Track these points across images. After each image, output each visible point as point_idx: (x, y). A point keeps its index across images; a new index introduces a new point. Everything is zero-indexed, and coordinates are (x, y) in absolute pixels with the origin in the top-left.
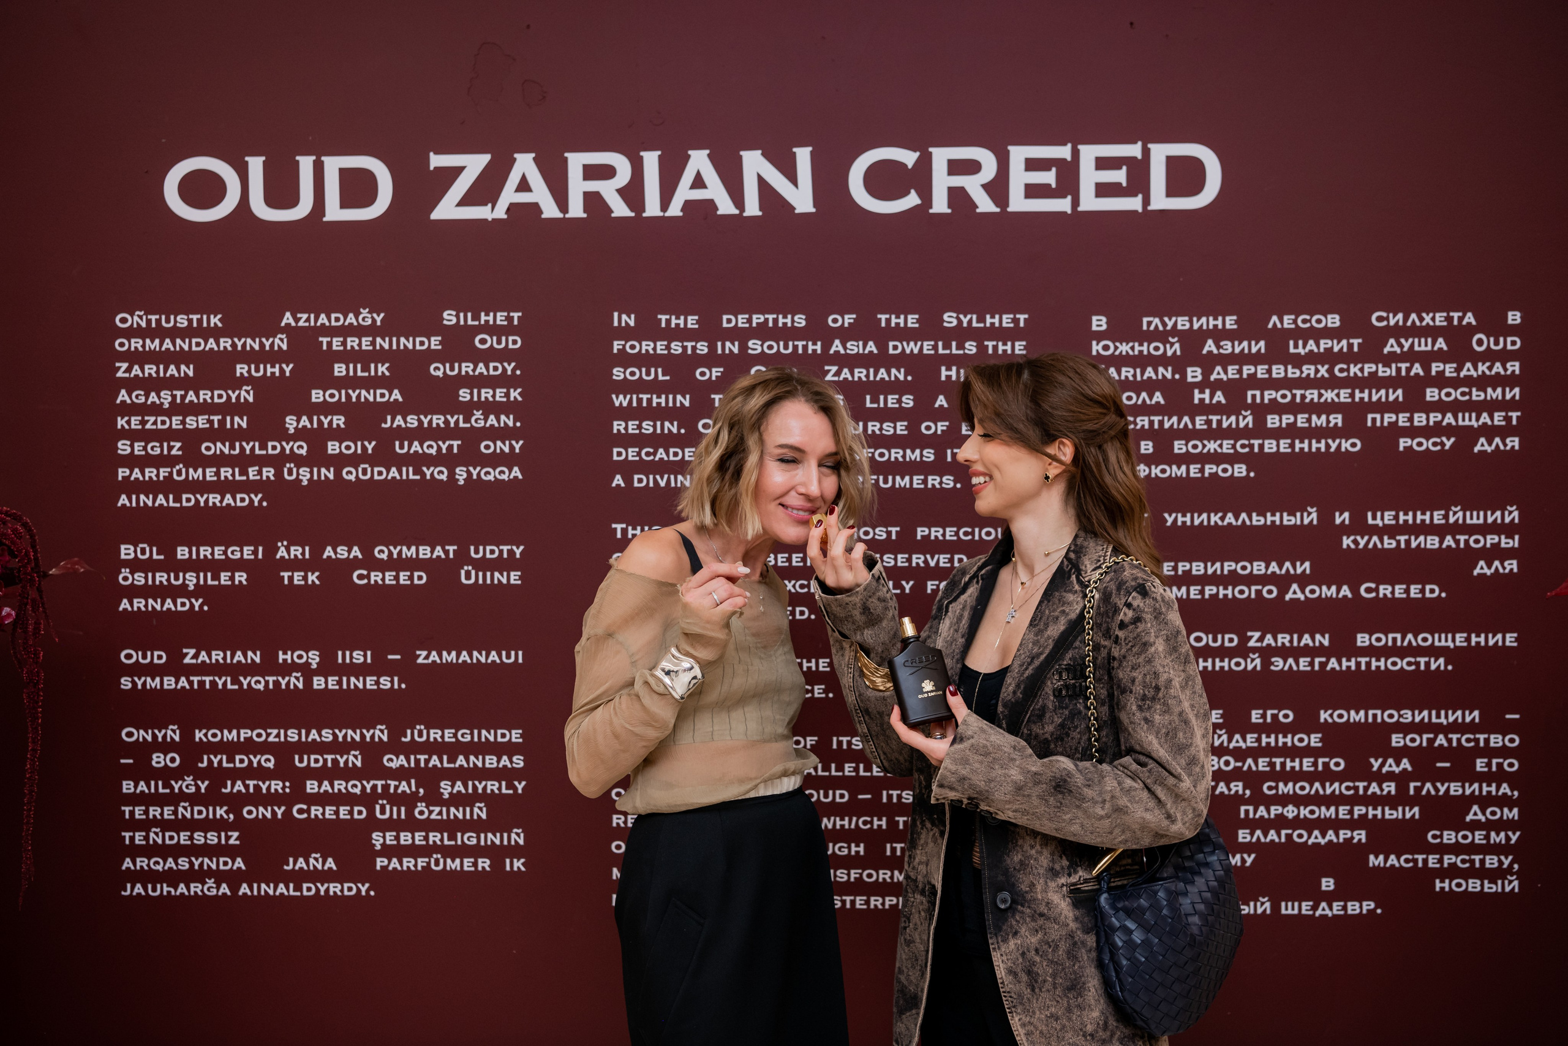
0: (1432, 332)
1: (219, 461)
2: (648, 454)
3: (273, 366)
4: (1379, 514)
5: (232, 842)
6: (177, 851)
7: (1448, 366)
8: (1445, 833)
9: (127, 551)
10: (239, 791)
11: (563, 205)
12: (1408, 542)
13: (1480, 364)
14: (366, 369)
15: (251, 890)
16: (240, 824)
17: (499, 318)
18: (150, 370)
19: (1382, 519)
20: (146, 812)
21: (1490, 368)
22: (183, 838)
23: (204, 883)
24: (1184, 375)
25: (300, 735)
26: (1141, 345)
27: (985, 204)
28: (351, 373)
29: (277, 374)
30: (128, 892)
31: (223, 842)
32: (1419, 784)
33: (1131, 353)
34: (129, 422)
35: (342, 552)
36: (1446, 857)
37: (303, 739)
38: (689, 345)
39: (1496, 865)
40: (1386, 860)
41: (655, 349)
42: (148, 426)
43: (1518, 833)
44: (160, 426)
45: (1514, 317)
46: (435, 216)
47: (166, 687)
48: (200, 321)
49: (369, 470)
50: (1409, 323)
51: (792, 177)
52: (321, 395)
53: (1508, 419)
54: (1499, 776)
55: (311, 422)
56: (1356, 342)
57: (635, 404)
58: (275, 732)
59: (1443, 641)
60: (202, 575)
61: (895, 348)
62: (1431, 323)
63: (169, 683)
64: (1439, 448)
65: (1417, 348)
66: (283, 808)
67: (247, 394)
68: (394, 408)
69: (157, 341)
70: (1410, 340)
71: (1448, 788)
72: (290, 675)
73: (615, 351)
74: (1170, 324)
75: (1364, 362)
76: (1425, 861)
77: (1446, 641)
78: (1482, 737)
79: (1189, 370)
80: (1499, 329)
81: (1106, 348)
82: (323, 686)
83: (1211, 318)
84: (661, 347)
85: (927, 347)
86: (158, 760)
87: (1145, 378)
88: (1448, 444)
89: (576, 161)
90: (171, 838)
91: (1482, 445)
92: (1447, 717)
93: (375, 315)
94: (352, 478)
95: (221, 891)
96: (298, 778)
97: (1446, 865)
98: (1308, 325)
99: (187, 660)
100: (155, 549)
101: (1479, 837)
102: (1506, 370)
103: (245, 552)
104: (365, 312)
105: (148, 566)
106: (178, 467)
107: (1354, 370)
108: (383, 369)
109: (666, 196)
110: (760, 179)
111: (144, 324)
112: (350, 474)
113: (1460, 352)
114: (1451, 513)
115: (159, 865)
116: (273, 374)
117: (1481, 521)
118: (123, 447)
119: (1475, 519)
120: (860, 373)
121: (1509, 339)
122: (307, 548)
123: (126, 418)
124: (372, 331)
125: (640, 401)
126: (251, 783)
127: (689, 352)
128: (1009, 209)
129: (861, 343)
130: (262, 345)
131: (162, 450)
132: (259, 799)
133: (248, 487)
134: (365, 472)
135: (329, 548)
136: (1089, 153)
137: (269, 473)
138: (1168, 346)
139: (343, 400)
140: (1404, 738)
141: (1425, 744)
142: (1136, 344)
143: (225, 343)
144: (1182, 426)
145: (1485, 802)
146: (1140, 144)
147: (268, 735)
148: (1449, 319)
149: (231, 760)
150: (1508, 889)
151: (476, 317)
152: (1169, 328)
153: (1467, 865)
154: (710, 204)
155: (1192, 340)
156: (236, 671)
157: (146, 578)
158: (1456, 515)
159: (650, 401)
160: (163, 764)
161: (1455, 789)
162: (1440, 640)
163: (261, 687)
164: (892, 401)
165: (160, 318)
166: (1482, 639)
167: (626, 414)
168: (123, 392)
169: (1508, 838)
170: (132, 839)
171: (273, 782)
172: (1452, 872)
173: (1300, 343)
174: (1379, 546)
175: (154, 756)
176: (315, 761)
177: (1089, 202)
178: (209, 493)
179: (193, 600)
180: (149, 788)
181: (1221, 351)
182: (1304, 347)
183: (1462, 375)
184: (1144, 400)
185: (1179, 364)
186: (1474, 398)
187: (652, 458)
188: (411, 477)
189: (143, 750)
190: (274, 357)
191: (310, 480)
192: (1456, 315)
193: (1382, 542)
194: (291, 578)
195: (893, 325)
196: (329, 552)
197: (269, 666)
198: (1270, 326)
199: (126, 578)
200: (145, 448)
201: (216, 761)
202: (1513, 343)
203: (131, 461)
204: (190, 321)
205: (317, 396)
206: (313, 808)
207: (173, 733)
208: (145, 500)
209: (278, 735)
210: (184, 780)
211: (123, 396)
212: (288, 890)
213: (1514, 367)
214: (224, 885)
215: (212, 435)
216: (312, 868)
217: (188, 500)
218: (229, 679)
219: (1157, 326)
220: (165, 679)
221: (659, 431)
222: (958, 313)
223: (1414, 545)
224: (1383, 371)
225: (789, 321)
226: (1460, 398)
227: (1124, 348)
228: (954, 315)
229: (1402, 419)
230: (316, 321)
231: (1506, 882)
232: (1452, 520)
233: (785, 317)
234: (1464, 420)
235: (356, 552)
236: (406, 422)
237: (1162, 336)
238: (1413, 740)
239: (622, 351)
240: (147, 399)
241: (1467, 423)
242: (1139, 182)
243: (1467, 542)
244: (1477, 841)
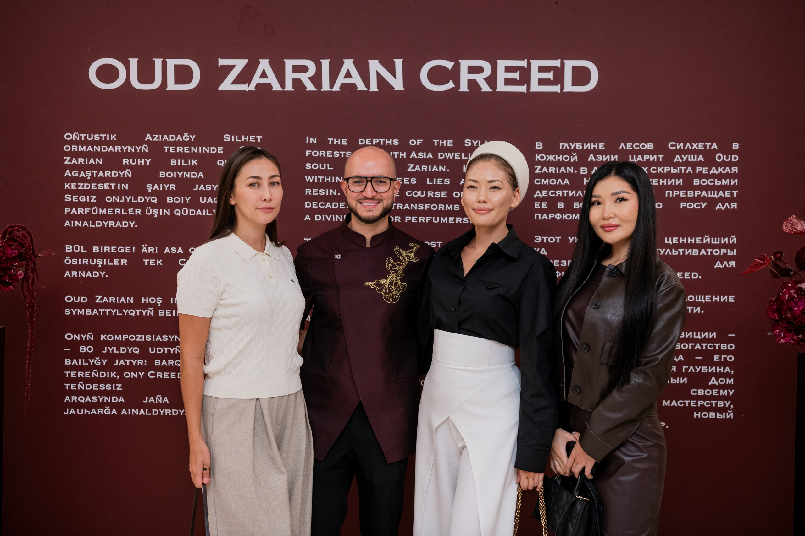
0: (697, 152)
1: (114, 205)
2: (322, 205)
3: (141, 160)
4: (670, 238)
5: (118, 389)
6: (91, 393)
7: (704, 168)
8: (699, 390)
9: (68, 248)
10: (122, 365)
11: (282, 84)
12: (684, 252)
13: (719, 168)
14: (186, 162)
15: (127, 412)
16: (122, 380)
17: (251, 138)
18: (81, 161)
19: (672, 241)
20: (77, 374)
21: (724, 170)
22: (95, 387)
23: (104, 409)
24: (579, 171)
25: (152, 338)
26: (559, 156)
27: (485, 88)
28: (179, 164)
29: (143, 164)
30: (67, 413)
31: (114, 389)
32: (687, 367)
33: (554, 160)
34: (70, 186)
35: (174, 250)
36: (699, 402)
37: (154, 340)
38: (343, 153)
39: (723, 405)
40: (671, 403)
41: (326, 155)
42: (80, 188)
43: (733, 391)
44: (85, 188)
45: (736, 146)
46: (220, 88)
47: (87, 314)
48: (106, 137)
49: (187, 211)
50: (686, 148)
51: (393, 72)
52: (164, 174)
53: (732, 194)
54: (725, 364)
55: (159, 187)
56: (661, 156)
57: (316, 181)
58: (140, 336)
59: (700, 299)
60: (105, 260)
61: (441, 156)
62: (697, 148)
63: (89, 312)
64: (699, 207)
65: (689, 160)
66: (143, 373)
67: (128, 173)
68: (199, 181)
69: (85, 147)
70: (687, 156)
71: (701, 369)
72: (148, 309)
73: (307, 155)
74: (573, 147)
75: (664, 166)
76: (689, 404)
77: (701, 299)
78: (717, 345)
79: (582, 168)
80: (728, 151)
81: (542, 157)
82: (163, 314)
83: (592, 144)
84: (329, 153)
85: (457, 156)
86: (83, 349)
87: (560, 172)
88: (704, 206)
89: (289, 64)
90: (88, 387)
91: (719, 207)
92: (701, 335)
93: (191, 136)
94: (179, 214)
95: (113, 412)
96: (151, 358)
97: (699, 406)
98: (638, 148)
99: (97, 301)
100: (82, 247)
101: (715, 392)
102: (731, 171)
103: (126, 250)
104: (186, 135)
105: (79, 256)
106: (94, 208)
107: (660, 169)
108: (194, 162)
109: (333, 81)
110: (378, 73)
111: (78, 139)
112: (178, 213)
113: (710, 162)
114: (704, 238)
115: (82, 400)
116: (141, 163)
117: (719, 242)
118: (68, 198)
119: (716, 241)
120: (424, 168)
121: (733, 156)
122: (156, 248)
123: (69, 184)
124: (189, 144)
125: (318, 179)
126: (128, 361)
127: (343, 156)
128: (497, 90)
129: (425, 153)
130: (136, 149)
131: (86, 200)
132: (131, 368)
133: (129, 218)
134: (185, 212)
135: (167, 248)
136: (535, 64)
137: (138, 211)
138: (572, 157)
139: (175, 177)
140: (680, 345)
141: (690, 348)
142: (557, 156)
143: (118, 148)
144: (577, 195)
145: (718, 376)
146: (560, 60)
147: (136, 338)
148: (705, 146)
149: (118, 349)
150: (728, 417)
151: (240, 138)
152: (572, 148)
153: (709, 405)
154: (354, 85)
155: (583, 154)
156: (121, 307)
157: (78, 261)
158: (707, 240)
159: (323, 179)
160: (85, 351)
161: (704, 369)
162: (698, 299)
163: (133, 314)
164: (439, 181)
165: (86, 135)
166: (718, 299)
167: (312, 185)
168: (68, 171)
169: (728, 393)
170: (70, 387)
171: (139, 361)
172: (702, 409)
173: (635, 156)
174: (670, 254)
175: (81, 347)
176: (159, 350)
177: (535, 87)
178: (109, 221)
179: (101, 272)
180: (78, 363)
181: (597, 160)
182: (636, 159)
183: (711, 173)
184: (560, 183)
185: (576, 165)
186: (716, 184)
187: (324, 207)
188: (207, 214)
189: (76, 344)
190: (141, 155)
191: (159, 215)
192: (708, 144)
193: (672, 252)
194: (148, 262)
195: (440, 145)
196: (167, 250)
197: (137, 305)
198: (620, 148)
199: (67, 260)
200: (78, 199)
201: (111, 350)
202: (735, 158)
203: (71, 205)
204: (101, 137)
205: (162, 174)
206: (158, 373)
207: (90, 336)
208: (78, 224)
209: (141, 338)
210: (96, 359)
211: (68, 173)
212: (145, 413)
213: (735, 169)
214: (114, 410)
215: (111, 192)
216: (157, 402)
217: (99, 224)
218: (118, 310)
219: (566, 147)
220: (87, 310)
221: (327, 194)
222: (472, 140)
223: (687, 253)
224: (673, 171)
225: (390, 142)
226: (709, 184)
227: (551, 158)
228: (470, 141)
229: (682, 194)
230: (162, 138)
231: (727, 414)
232: (705, 242)
233: (389, 140)
234: (711, 194)
235: (180, 250)
236: (205, 188)
237: (569, 152)
238: (685, 346)
239: (310, 155)
240: (79, 175)
241: (713, 196)
242: (559, 78)
243: (711, 252)
244: (714, 394)
